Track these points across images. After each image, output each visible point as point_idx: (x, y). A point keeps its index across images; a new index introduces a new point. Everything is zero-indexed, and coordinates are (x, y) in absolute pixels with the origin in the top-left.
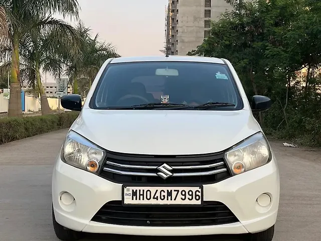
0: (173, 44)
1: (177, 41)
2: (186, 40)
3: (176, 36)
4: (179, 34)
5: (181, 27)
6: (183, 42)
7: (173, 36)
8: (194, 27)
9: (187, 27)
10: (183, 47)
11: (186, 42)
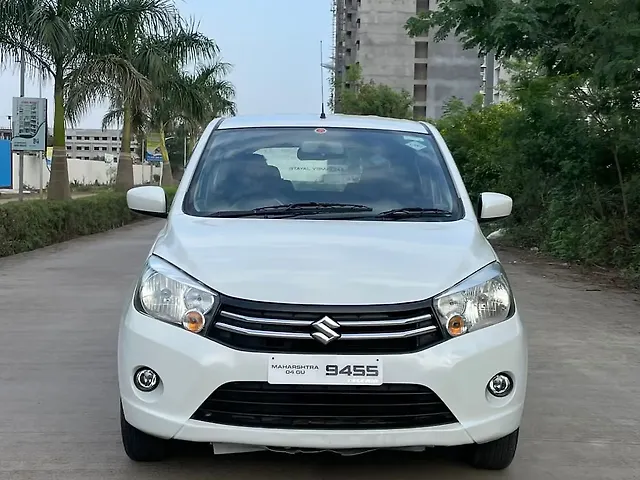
0: (349, 51)
1: (358, 42)
2: (377, 39)
3: (355, 32)
4: (362, 29)
5: (367, 13)
6: (370, 43)
7: (349, 33)
8: (395, 14)
9: (380, 12)
10: (370, 56)
11: (378, 45)
